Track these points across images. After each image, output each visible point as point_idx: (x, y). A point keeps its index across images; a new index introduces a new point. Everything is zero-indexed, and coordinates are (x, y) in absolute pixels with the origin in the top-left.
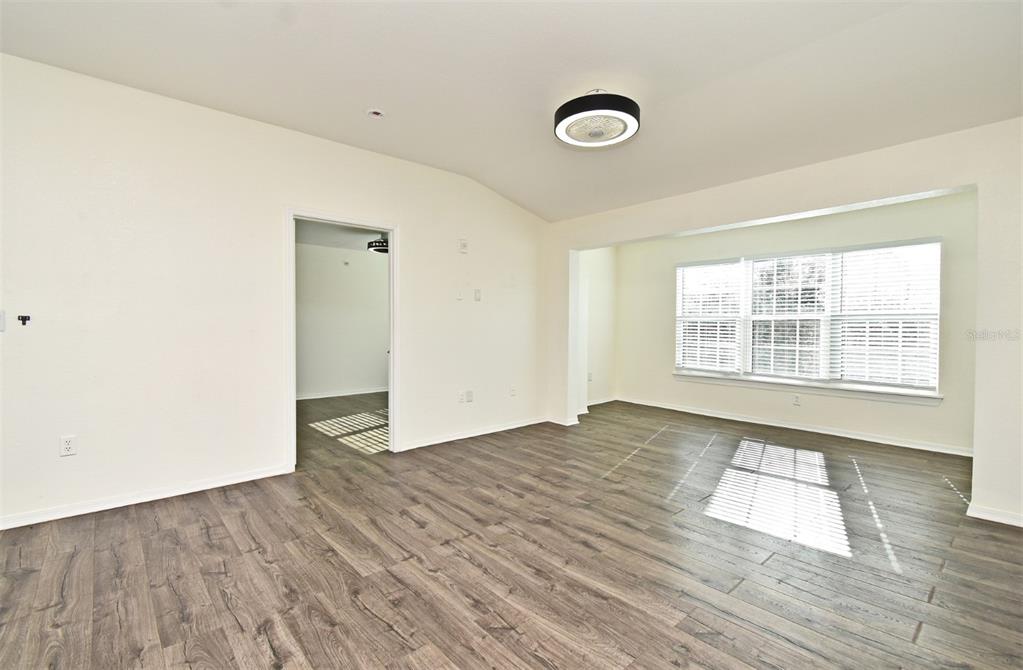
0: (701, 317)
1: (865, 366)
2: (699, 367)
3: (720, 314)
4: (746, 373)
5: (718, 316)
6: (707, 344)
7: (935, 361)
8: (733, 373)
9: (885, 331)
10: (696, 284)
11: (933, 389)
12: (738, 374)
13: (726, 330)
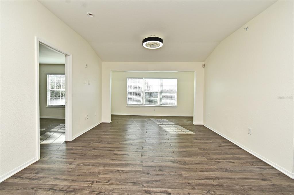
0: (133, 91)
1: (166, 101)
2: (132, 104)
3: (137, 91)
4: (144, 105)
5: (136, 91)
6: (135, 98)
7: (176, 100)
8: (141, 105)
9: (169, 95)
10: (131, 83)
11: (176, 105)
12: (142, 105)
13: (139, 94)
